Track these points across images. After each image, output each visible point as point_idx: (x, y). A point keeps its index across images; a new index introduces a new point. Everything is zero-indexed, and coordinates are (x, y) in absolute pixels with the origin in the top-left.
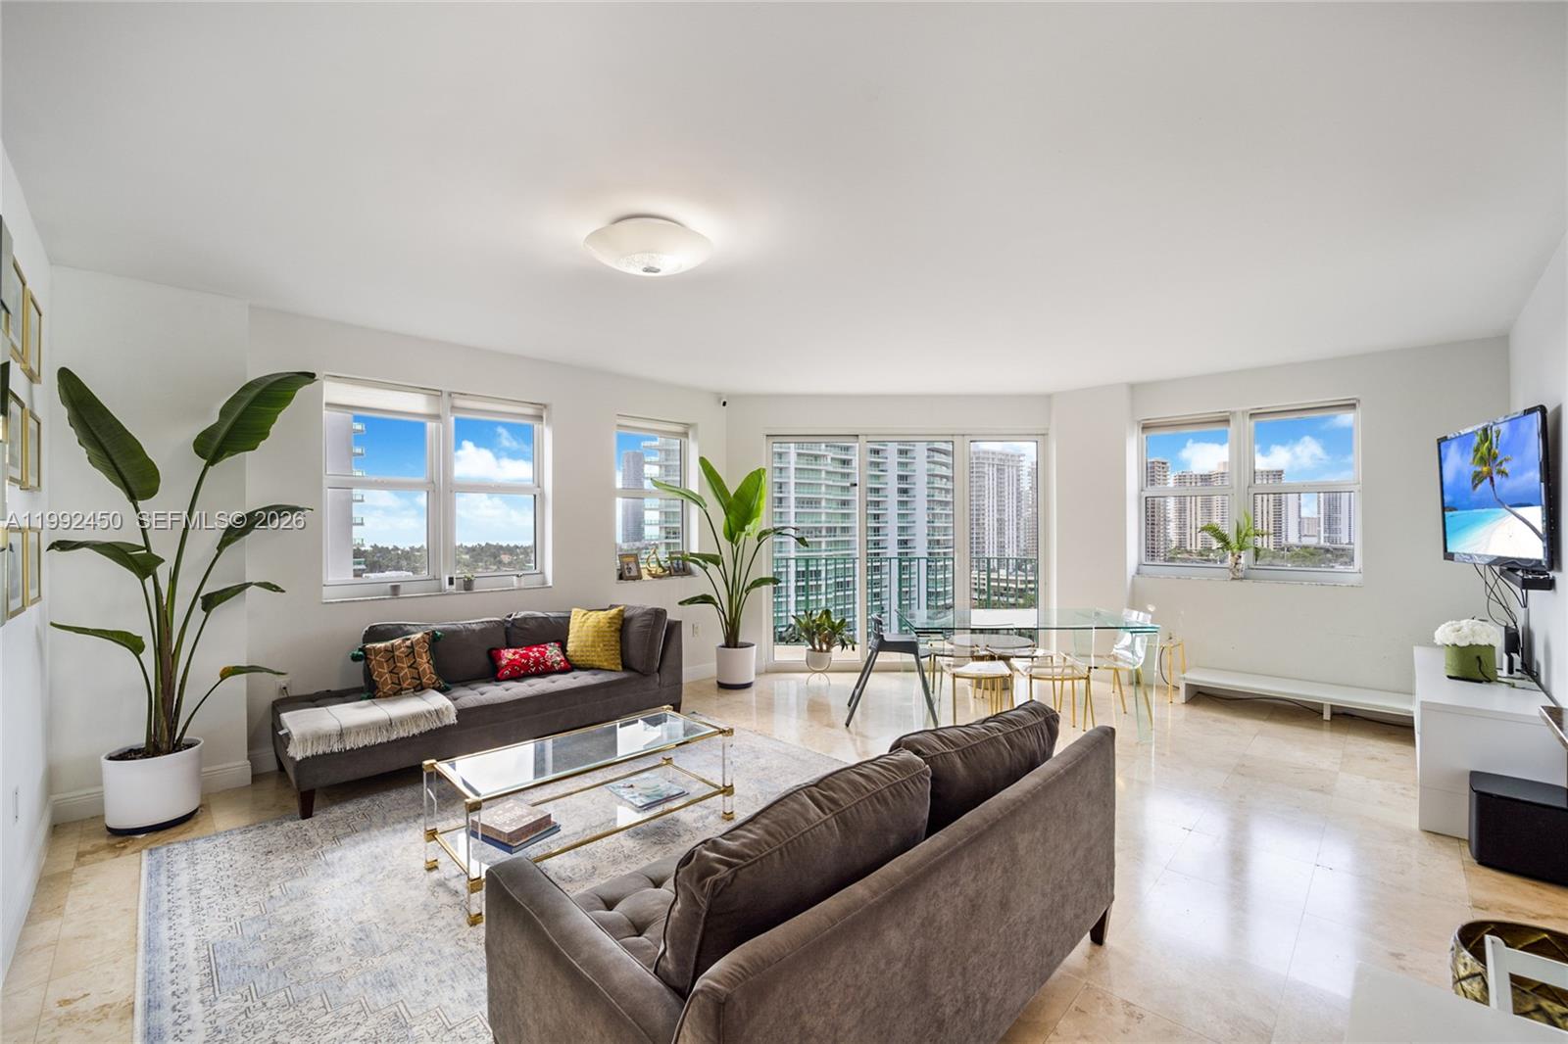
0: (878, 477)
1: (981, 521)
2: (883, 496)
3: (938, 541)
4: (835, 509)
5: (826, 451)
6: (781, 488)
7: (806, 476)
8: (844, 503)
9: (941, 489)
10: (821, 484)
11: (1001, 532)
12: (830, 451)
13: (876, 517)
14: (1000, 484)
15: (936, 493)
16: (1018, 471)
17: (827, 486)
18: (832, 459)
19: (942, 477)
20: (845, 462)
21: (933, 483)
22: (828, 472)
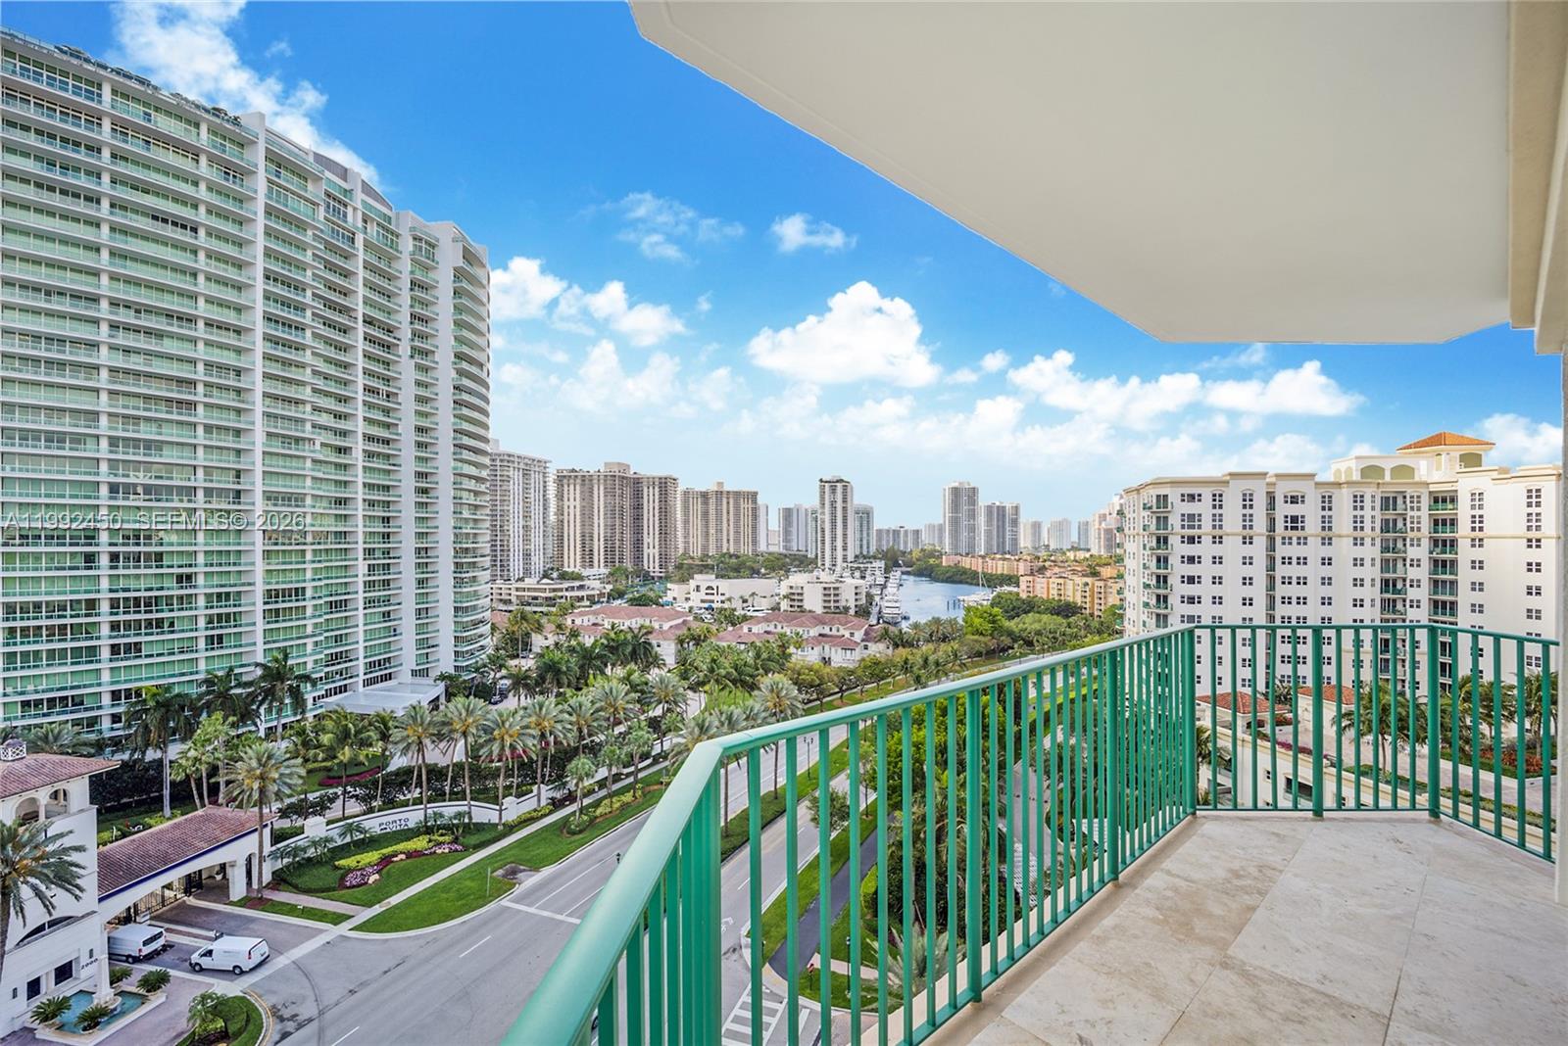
0: (389, 472)
1: (506, 528)
2: (394, 496)
3: (467, 549)
4: (324, 508)
5: (313, 433)
6: (238, 477)
7: (281, 463)
8: (340, 502)
9: (470, 491)
10: (305, 476)
11: (526, 540)
12: (320, 434)
13: (386, 520)
14: (526, 489)
15: (465, 494)
16: (544, 477)
17: (314, 478)
18: (323, 444)
19: (470, 477)
20: (342, 450)
21: (461, 483)
22: (314, 461)
